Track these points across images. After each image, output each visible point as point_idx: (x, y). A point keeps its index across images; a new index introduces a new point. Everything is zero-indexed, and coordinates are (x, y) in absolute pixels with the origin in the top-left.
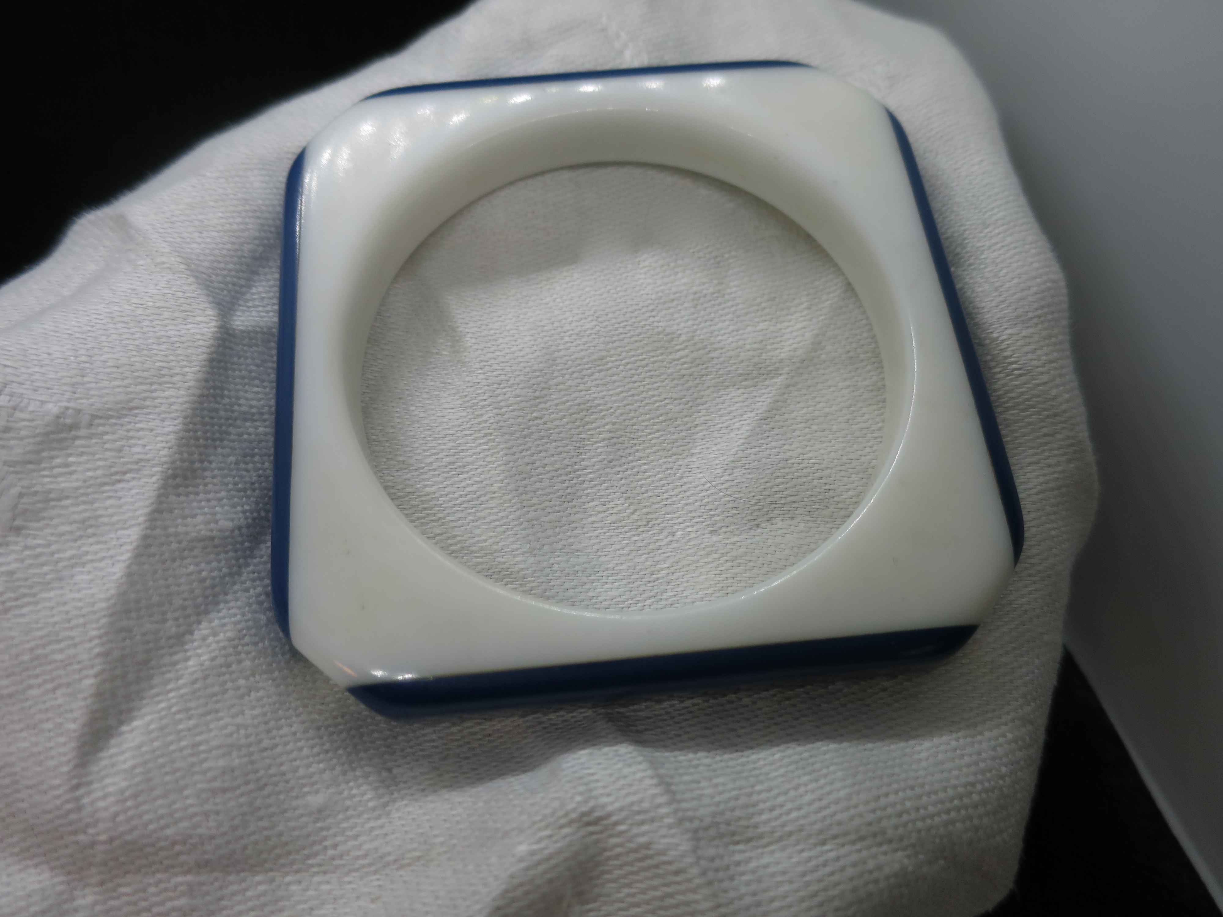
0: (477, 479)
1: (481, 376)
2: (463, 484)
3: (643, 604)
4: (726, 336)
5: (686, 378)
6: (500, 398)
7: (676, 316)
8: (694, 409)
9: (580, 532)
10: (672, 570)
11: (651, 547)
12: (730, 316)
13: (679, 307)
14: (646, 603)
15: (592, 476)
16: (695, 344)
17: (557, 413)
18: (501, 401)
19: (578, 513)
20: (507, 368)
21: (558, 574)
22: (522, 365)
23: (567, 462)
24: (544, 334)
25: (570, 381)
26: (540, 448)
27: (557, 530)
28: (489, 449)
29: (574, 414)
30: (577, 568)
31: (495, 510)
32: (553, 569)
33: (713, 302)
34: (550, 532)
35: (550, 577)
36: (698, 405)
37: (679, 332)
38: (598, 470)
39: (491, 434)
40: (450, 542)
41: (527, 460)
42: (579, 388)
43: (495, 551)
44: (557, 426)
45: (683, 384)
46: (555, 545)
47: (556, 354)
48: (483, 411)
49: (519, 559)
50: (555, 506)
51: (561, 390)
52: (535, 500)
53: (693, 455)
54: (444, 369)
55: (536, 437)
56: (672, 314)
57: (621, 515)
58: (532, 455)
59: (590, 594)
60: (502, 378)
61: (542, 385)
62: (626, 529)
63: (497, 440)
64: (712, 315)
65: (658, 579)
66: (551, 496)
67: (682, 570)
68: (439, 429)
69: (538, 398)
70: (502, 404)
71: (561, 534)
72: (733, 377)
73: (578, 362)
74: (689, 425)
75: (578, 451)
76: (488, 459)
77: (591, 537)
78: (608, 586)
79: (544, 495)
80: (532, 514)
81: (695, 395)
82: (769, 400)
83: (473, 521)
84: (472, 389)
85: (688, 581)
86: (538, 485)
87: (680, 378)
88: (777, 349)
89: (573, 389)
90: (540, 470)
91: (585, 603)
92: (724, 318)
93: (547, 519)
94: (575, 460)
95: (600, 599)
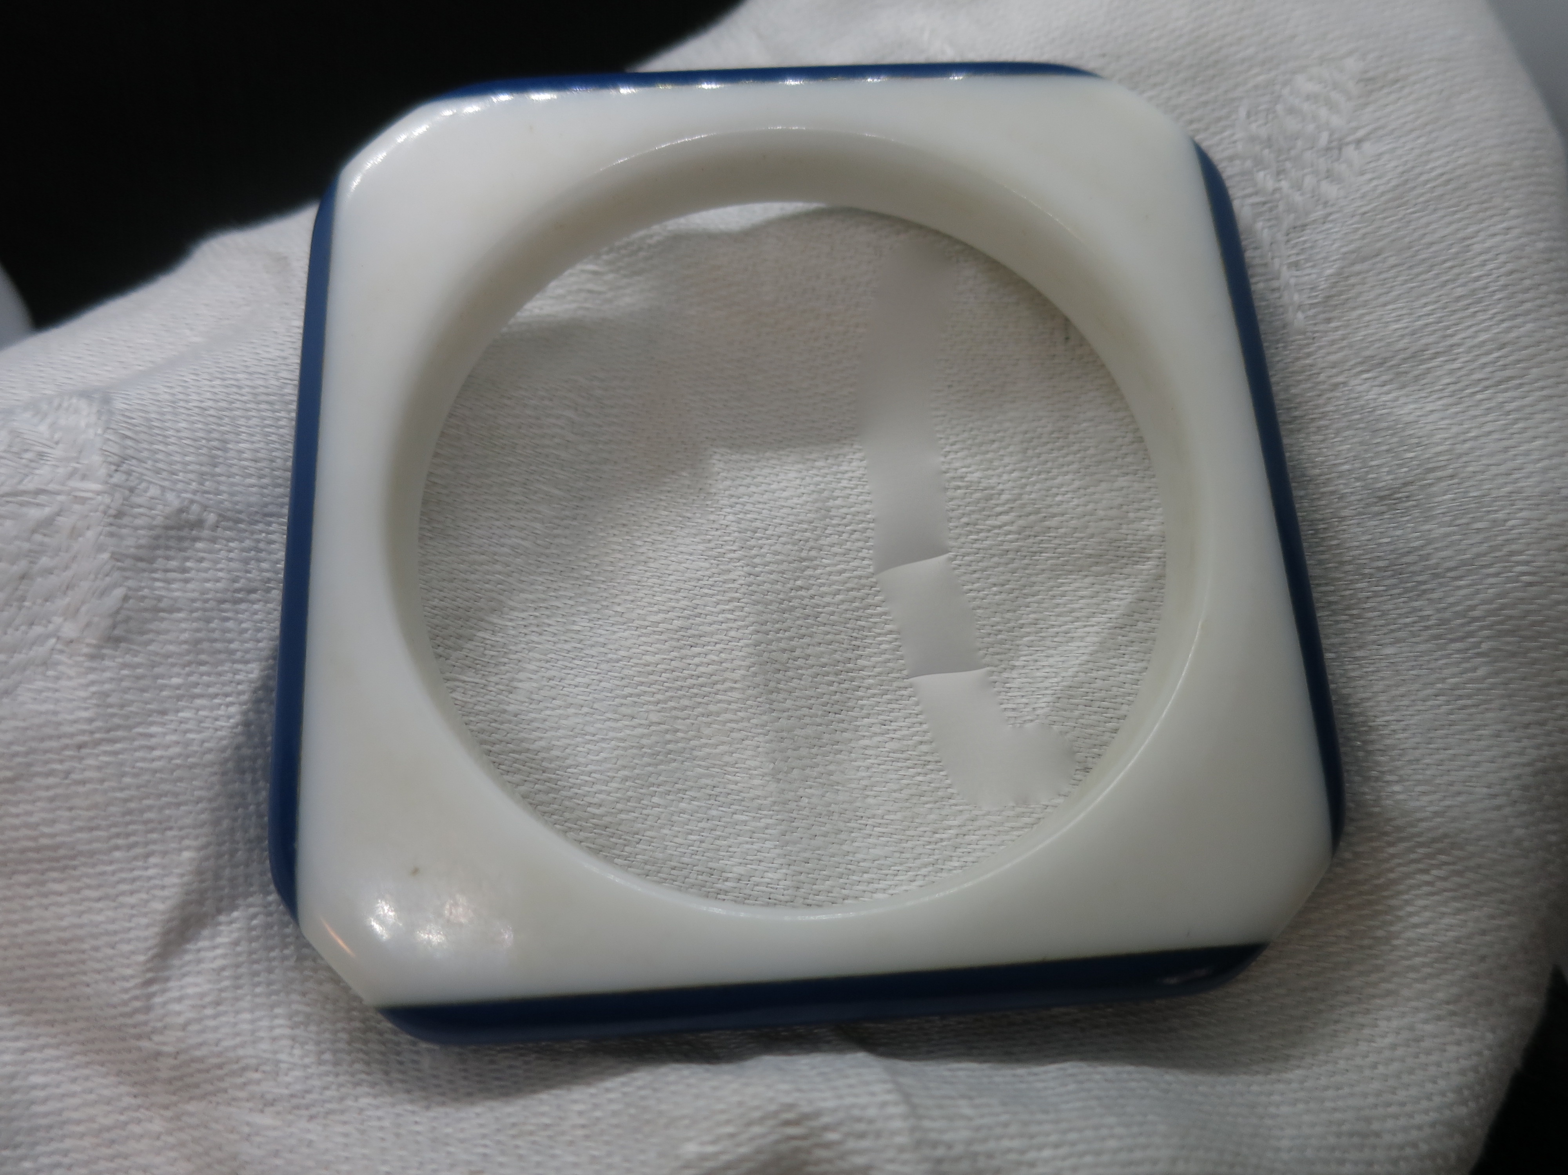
0: (715, 658)
1: (731, 517)
2: (697, 660)
3: (914, 873)
4: (1069, 495)
5: (1011, 555)
6: (754, 552)
7: (996, 463)
8: (1020, 601)
9: (846, 758)
10: (965, 829)
11: (940, 794)
12: (1075, 466)
13: (1002, 452)
14: (919, 873)
15: (871, 681)
16: (1023, 506)
17: (830, 586)
18: (756, 556)
19: (844, 731)
20: (764, 511)
21: (805, 812)
22: (785, 510)
23: (837, 656)
24: (814, 471)
25: (849, 543)
26: (803, 631)
27: (814, 751)
28: (735, 620)
29: (852, 589)
30: (833, 807)
31: (734, 706)
32: (801, 804)
33: (1050, 446)
34: (804, 752)
35: (794, 815)
36: (1026, 596)
37: (1001, 487)
38: (880, 674)
39: (739, 600)
40: (668, 737)
41: (782, 645)
42: (860, 554)
43: (727, 764)
44: (828, 604)
45: (1007, 564)
46: (808, 771)
47: (831, 503)
48: (730, 566)
49: (756, 782)
50: (817, 716)
51: (835, 554)
52: (789, 704)
53: (1013, 667)
54: (682, 497)
55: (798, 615)
56: (991, 461)
57: (905, 742)
58: (791, 639)
59: (845, 847)
60: (758, 524)
61: (811, 543)
62: (909, 763)
63: (746, 609)
64: (1049, 464)
65: (942, 840)
66: (812, 701)
67: (976, 833)
68: (671, 578)
69: (804, 560)
70: (757, 560)
71: (819, 757)
72: (1080, 558)
73: (861, 517)
74: (1012, 624)
75: (854, 643)
76: (733, 633)
77: (860, 767)
78: (870, 840)
79: (802, 698)
80: (783, 722)
81: (1023, 581)
82: (1130, 598)
83: (703, 715)
84: (719, 533)
85: (983, 850)
86: (794, 683)
87: (1002, 555)
88: (1143, 519)
89: (853, 555)
90: (801, 662)
91: (836, 859)
92: (1065, 469)
93: (803, 732)
94: (849, 655)
95: (859, 856)
